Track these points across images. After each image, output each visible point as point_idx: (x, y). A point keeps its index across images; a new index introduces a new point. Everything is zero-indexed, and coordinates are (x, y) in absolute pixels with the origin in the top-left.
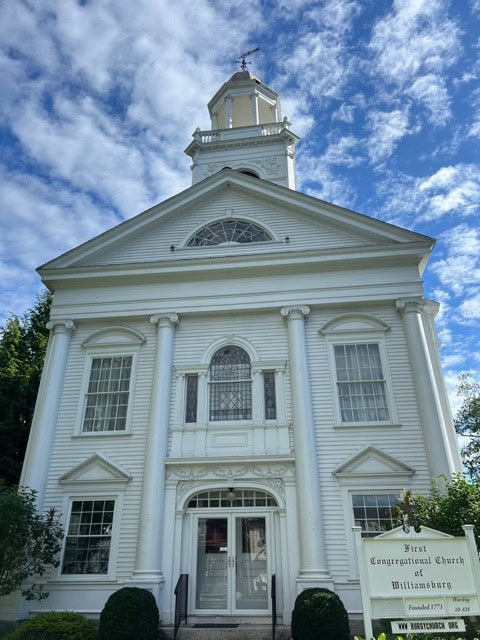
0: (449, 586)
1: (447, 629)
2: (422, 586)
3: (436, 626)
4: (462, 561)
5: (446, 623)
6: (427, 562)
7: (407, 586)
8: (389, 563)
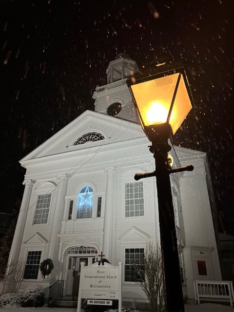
0: (110, 287)
1: (106, 304)
2: (100, 287)
3: (102, 303)
4: (116, 277)
5: (106, 301)
6: (104, 277)
7: (95, 286)
8: (91, 277)
